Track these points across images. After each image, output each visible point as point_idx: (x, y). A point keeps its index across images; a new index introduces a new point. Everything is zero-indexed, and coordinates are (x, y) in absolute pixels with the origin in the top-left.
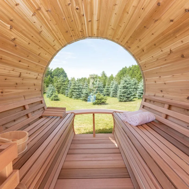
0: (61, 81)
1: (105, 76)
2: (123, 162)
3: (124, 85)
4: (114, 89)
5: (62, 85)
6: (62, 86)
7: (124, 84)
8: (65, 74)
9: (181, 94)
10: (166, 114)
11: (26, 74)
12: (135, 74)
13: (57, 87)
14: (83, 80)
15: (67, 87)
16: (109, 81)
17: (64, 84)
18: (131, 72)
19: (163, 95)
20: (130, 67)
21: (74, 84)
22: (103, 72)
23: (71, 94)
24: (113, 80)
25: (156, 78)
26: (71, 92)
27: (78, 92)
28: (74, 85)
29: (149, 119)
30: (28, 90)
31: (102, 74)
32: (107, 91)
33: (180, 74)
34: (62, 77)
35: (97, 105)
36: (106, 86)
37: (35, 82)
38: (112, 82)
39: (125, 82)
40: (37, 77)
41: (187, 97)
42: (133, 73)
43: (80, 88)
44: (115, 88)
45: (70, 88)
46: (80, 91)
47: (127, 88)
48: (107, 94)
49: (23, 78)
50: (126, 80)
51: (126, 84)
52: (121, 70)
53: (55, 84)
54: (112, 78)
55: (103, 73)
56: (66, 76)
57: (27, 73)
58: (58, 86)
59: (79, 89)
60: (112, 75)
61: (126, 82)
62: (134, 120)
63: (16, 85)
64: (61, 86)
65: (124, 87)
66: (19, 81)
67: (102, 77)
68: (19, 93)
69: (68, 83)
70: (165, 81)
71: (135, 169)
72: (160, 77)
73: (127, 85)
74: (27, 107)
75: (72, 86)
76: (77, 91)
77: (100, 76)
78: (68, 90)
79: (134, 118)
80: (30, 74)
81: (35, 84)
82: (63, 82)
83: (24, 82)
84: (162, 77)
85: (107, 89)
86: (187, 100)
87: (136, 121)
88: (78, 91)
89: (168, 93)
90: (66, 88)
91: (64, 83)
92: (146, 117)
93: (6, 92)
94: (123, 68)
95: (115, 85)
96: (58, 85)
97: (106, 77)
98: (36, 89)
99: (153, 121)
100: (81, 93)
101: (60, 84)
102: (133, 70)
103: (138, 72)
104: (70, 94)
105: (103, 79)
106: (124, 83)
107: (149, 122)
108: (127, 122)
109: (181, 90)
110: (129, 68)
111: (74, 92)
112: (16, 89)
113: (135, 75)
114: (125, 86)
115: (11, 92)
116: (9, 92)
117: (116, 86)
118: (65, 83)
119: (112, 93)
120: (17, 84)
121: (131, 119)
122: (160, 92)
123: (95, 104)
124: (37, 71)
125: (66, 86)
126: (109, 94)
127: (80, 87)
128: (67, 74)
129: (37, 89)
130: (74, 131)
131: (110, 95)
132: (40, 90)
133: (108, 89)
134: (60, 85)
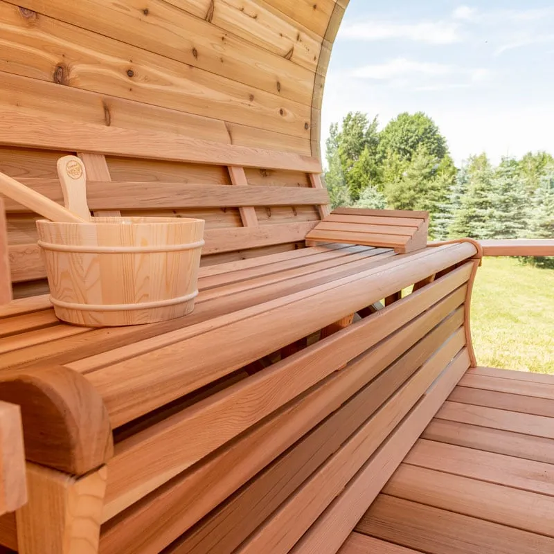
0: (416, 173)
5: (421, 191)
6: (419, 198)
8: (440, 141)
11: (240, 14)
13: (399, 201)
14: (530, 166)
15: (443, 198)
17: (433, 188)
21: (483, 179)
23: (464, 231)
26: (465, 220)
27: (501, 219)
28: (484, 185)
30: (248, 102)
34: (425, 154)
37: (283, 71)
40: (292, 50)
43: (516, 200)
45: (460, 203)
46: (512, 214)
49: (227, 33)
53: (391, 188)
56: (440, 151)
57: (242, 10)
58: (404, 195)
59: (506, 206)
63: (192, 61)
64: (414, 199)
66: (204, 40)
68: (206, 104)
69: (450, 181)
74: (239, 177)
75: (469, 193)
76: (497, 213)
78: (447, 215)
80: (255, 17)
81: (282, 84)
82: (425, 177)
83: (229, 53)
88: (501, 217)
90: (441, 205)
91: (430, 184)
93: (146, 80)
96: (402, 191)
98: (286, 110)
100: (517, 225)
101: (410, 189)
104: (458, 232)
111: (481, 221)
112: (192, 78)
115: (171, 84)
116: (157, 80)
118: (438, 183)
120: (195, 53)
124: (291, 15)
125: (440, 194)
127: (511, 193)
128: (447, 143)
129: (290, 115)
130: (467, 345)
132: (306, 124)
134: (412, 192)
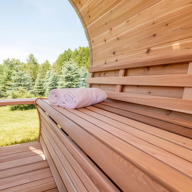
1: (35, 62)
2: (52, 180)
3: (66, 76)
4: (51, 84)
7: (67, 74)
9: (139, 49)
10: (121, 85)
12: (85, 61)
16: (42, 71)
18: (78, 57)
19: (116, 59)
20: (76, 50)
22: (31, 56)
24: (50, 69)
25: (106, 34)
29: (97, 98)
31: (28, 58)
32: (40, 87)
33: (137, 15)
35: (18, 111)
36: (37, 79)
38: (48, 72)
39: (69, 71)
41: (146, 51)
42: (81, 60)
44: (53, 81)
47: (72, 80)
48: (39, 92)
50: (70, 67)
51: (70, 74)
52: (62, 53)
54: (46, 66)
55: (31, 58)
60: (47, 61)
61: (70, 69)
62: (70, 98)
65: (67, 78)
67: (29, 64)
70: (117, 35)
71: (70, 181)
72: (111, 29)
73: (72, 75)
77: (26, 62)
79: (71, 95)
84: (113, 29)
85: (39, 83)
86: (147, 54)
87: (75, 99)
89: (123, 53)
92: (92, 93)
94: (66, 51)
95: (53, 76)
97: (37, 65)
99: (103, 101)
102: (81, 54)
103: (87, 59)
105: (31, 68)
106: (66, 71)
107: (97, 102)
108: (59, 106)
109: (139, 42)
110: (75, 52)
113: (85, 64)
114: (69, 77)
117: (55, 78)
119: (47, 90)
121: (65, 99)
122: (113, 55)
123: (15, 110)
126: (42, 92)
131: (46, 93)
133: (41, 84)
